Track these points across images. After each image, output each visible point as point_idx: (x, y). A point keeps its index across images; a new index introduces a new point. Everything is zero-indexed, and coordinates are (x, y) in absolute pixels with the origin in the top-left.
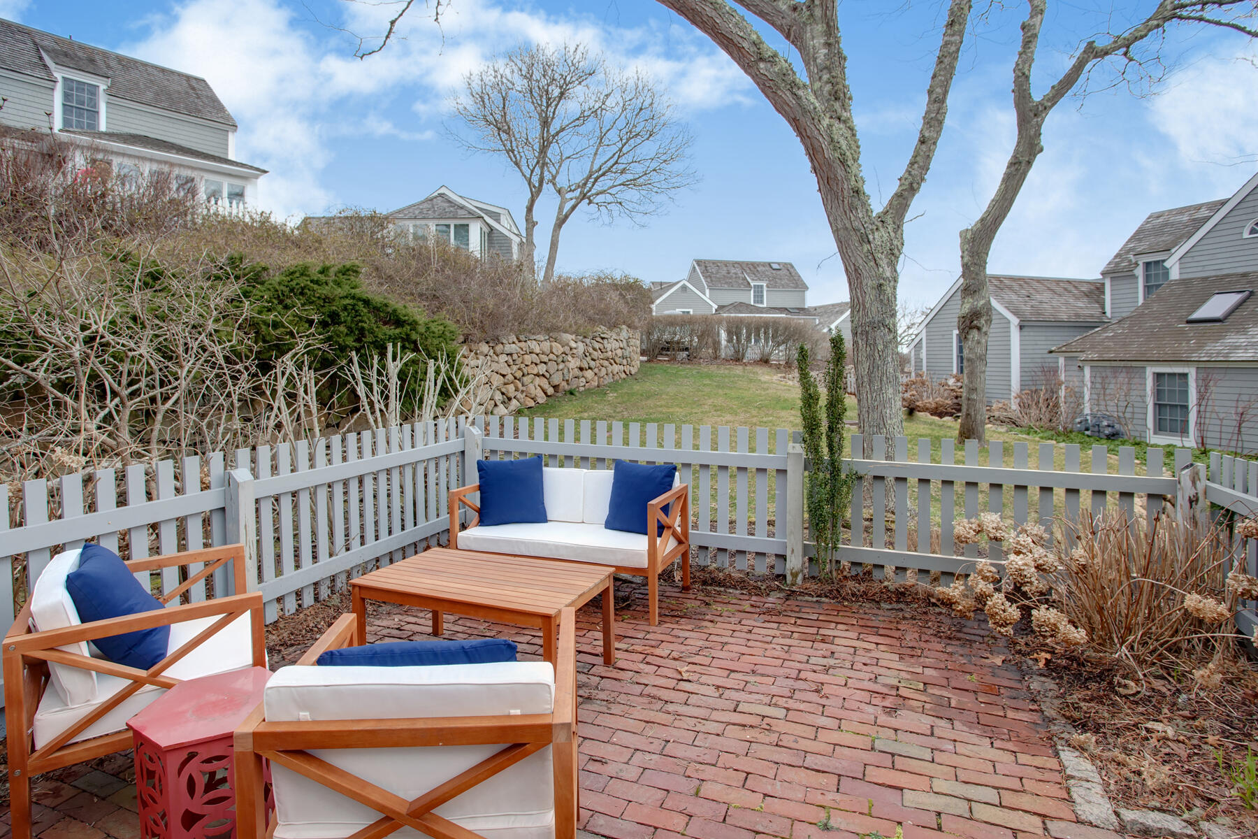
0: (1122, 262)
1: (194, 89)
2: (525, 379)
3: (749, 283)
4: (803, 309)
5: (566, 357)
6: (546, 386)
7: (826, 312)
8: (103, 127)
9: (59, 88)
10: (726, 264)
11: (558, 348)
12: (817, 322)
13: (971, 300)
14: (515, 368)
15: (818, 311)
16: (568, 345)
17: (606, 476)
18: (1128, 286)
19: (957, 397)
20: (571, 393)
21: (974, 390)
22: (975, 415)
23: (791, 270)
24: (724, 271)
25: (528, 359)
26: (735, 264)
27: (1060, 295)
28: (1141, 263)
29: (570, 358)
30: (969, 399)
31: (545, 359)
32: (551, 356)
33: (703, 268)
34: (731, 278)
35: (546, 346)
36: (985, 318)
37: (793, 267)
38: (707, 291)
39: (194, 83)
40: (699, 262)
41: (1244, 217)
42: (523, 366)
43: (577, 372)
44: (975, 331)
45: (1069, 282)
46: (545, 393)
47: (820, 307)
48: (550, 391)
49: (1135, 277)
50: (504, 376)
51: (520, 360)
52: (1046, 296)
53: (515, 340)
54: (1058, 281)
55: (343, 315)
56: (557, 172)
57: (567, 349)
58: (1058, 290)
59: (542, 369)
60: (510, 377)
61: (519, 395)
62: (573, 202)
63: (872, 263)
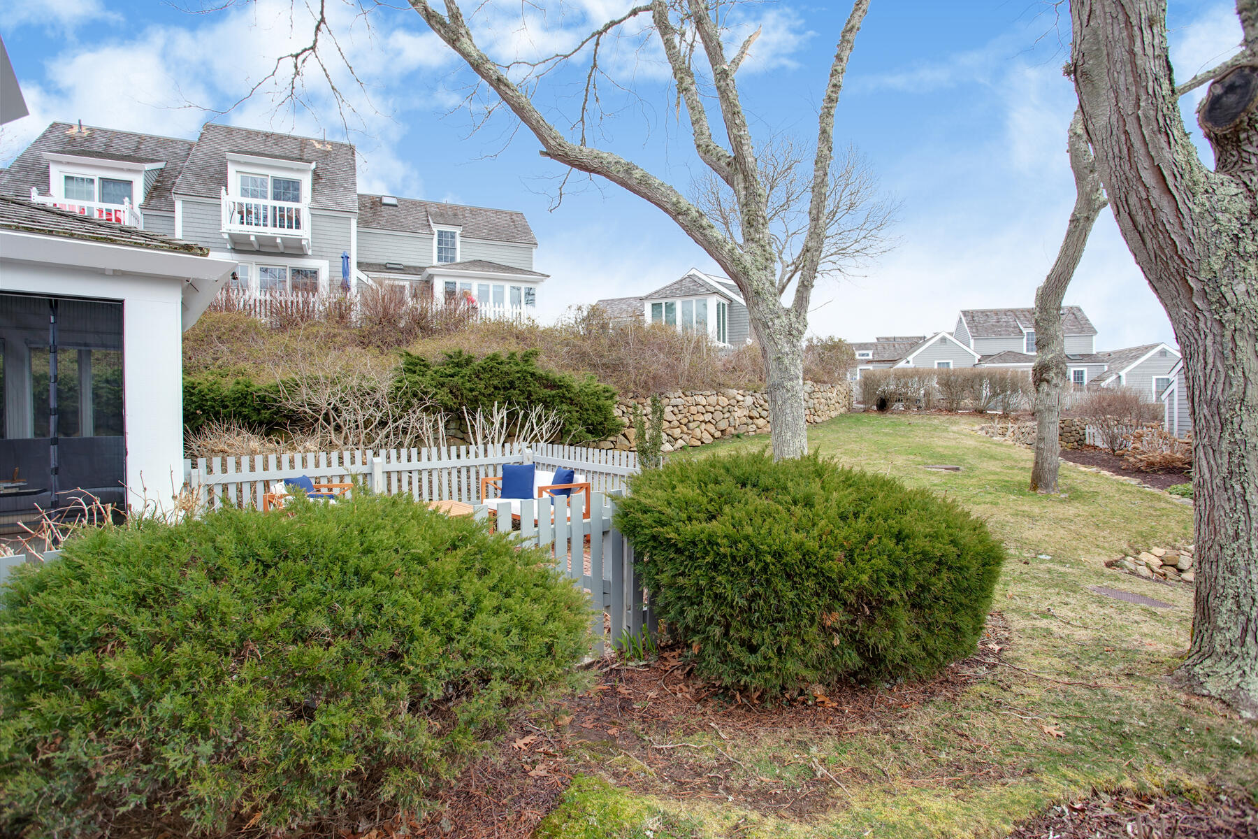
1: (514, 221)
2: (691, 425)
3: (1021, 331)
4: (1089, 355)
5: (732, 408)
6: (713, 430)
7: (1120, 358)
8: (458, 260)
9: (436, 238)
10: (996, 312)
11: (724, 401)
12: (1106, 368)
13: (1041, 354)
14: (680, 416)
15: (1112, 356)
16: (734, 398)
20: (738, 436)
23: (1078, 314)
24: (993, 321)
25: (694, 410)
26: (1006, 312)
29: (736, 409)
31: (712, 409)
32: (717, 407)
33: (969, 318)
34: (1000, 327)
35: (713, 400)
36: (1054, 370)
37: (1079, 310)
38: (972, 342)
39: (514, 217)
40: (965, 313)
42: (688, 415)
43: (744, 420)
44: (1045, 383)
46: (712, 436)
47: (1115, 353)
48: (718, 434)
50: (670, 422)
51: (686, 410)
53: (681, 395)
55: (517, 383)
56: (784, 248)
57: (733, 402)
59: (708, 417)
60: (676, 423)
61: (685, 436)
62: (789, 274)
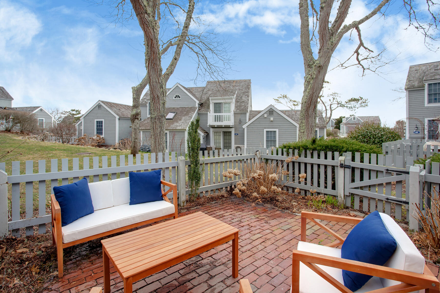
0: (143, 101)
4: (10, 108)
13: (136, 110)
17: (126, 180)
18: (144, 109)
19: (99, 143)
21: (137, 139)
22: (137, 147)
27: (127, 110)
28: (148, 102)
30: (135, 142)
41: (173, 94)
45: (128, 106)
49: (147, 106)
52: (123, 110)
54: (125, 106)
58: (126, 108)
63: (163, 95)
